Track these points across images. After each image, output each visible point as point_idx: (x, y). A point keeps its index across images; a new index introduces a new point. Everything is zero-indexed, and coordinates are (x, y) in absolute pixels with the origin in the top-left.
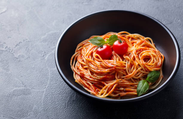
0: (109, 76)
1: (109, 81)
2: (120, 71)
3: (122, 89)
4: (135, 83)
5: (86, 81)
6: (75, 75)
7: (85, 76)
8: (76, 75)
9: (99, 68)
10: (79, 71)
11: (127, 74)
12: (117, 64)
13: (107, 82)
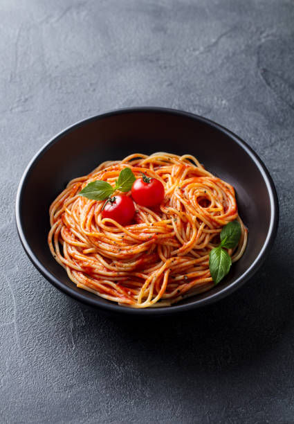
0: (147, 257)
1: (150, 268)
2: (167, 243)
3: (181, 277)
4: (202, 259)
5: (99, 279)
6: (71, 272)
7: (96, 271)
8: (74, 272)
9: (122, 248)
10: (78, 263)
11: (181, 245)
12: (156, 230)
13: (145, 271)
